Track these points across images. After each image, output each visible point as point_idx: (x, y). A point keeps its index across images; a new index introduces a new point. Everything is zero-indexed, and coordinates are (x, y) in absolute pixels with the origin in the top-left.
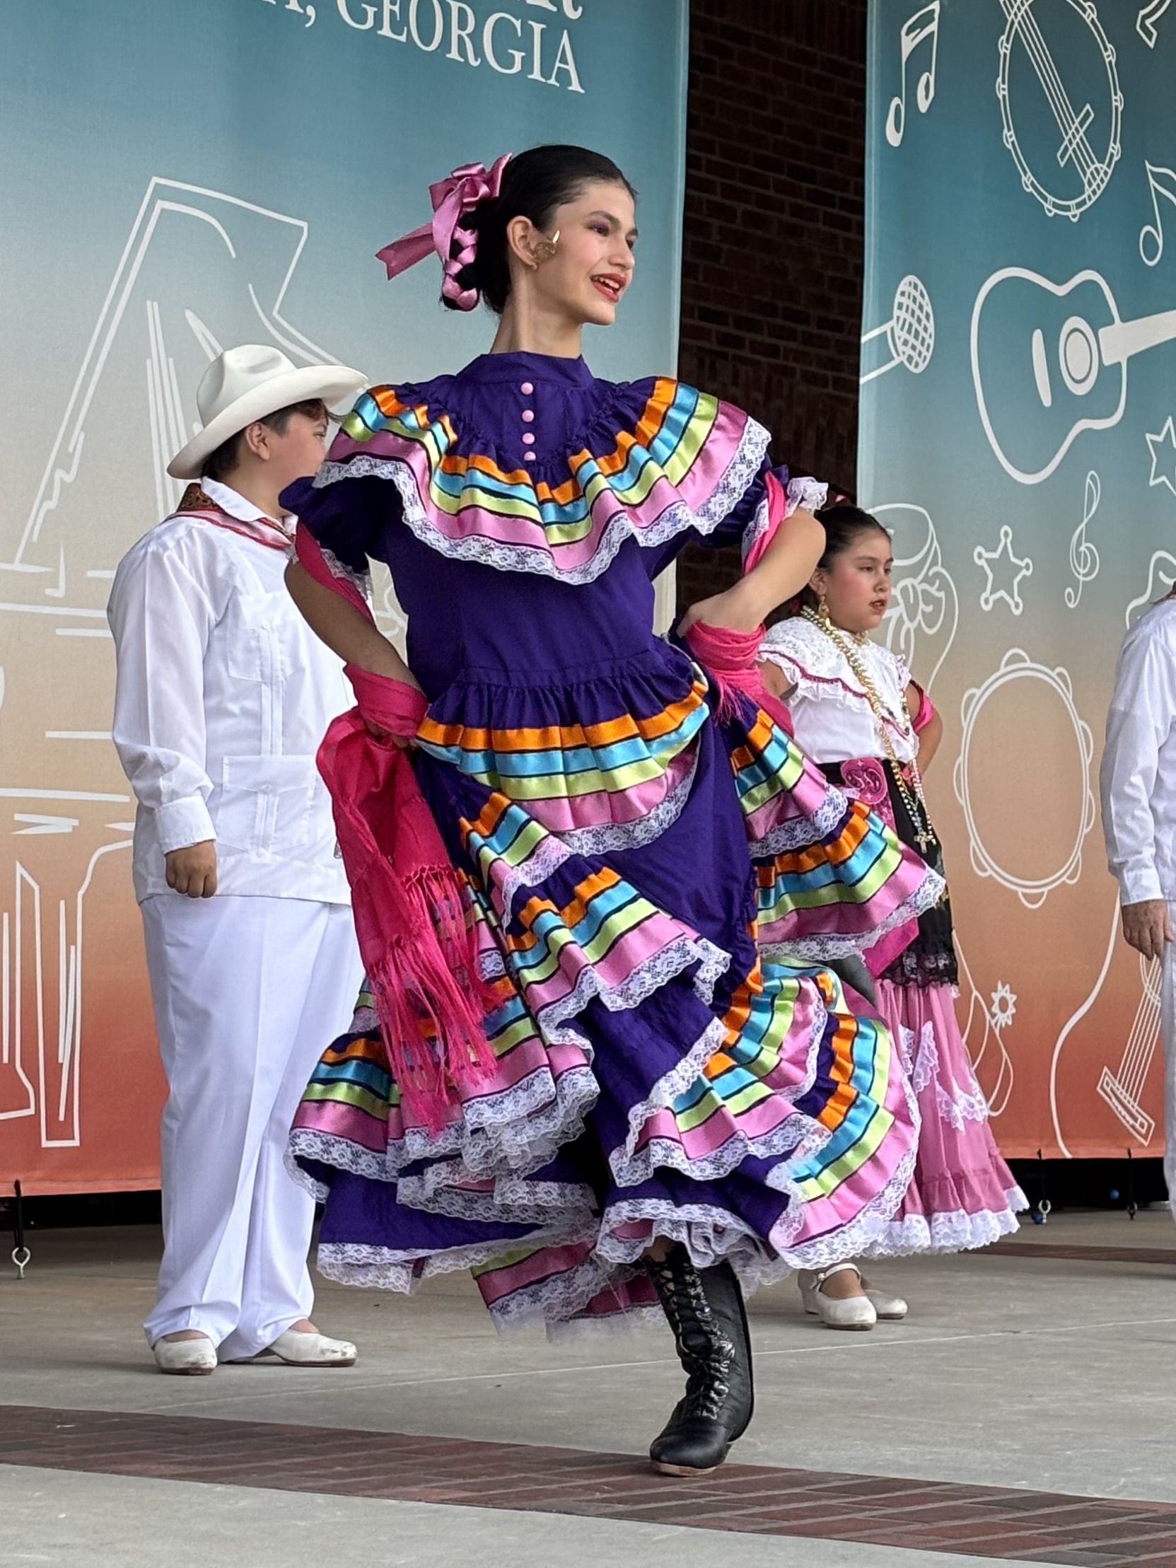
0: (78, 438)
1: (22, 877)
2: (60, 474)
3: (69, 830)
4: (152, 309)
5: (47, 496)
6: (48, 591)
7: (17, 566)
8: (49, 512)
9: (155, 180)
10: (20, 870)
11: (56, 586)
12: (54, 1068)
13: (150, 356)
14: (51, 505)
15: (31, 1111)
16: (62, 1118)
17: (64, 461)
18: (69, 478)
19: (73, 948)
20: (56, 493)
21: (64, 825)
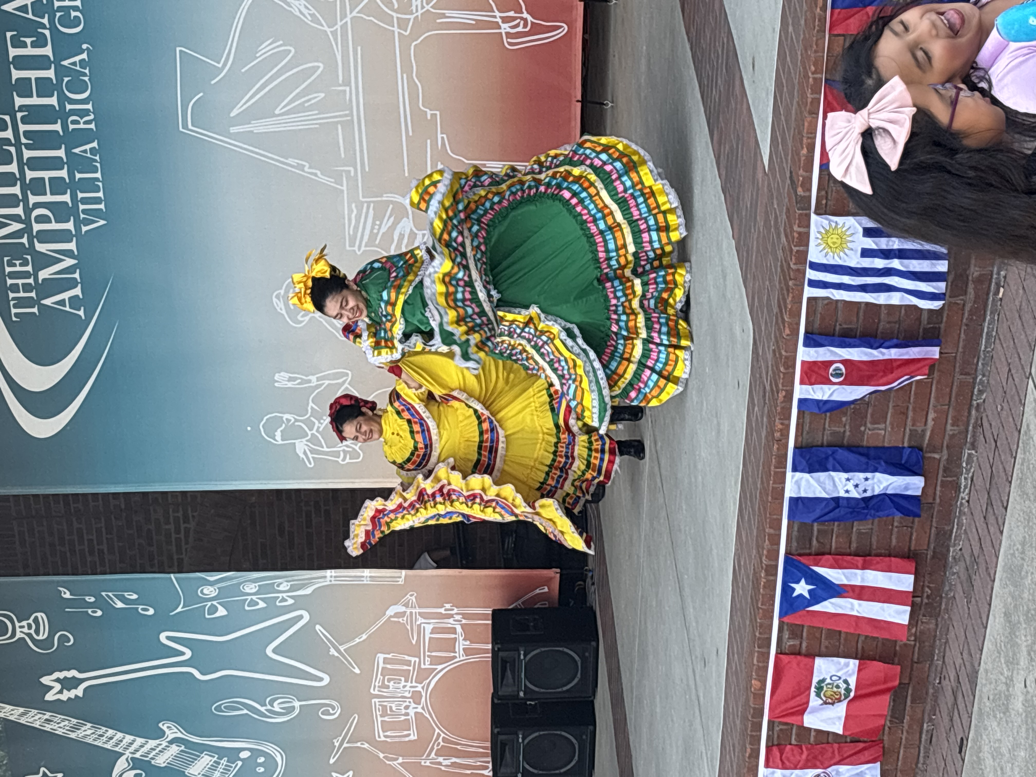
0: (290, 161)
2: (306, 169)
4: (233, 130)
5: (316, 175)
6: (352, 174)
7: (345, 188)
8: (322, 174)
9: (181, 129)
11: (349, 171)
13: (252, 132)
14: (319, 173)
17: (302, 168)
18: (307, 165)
20: (314, 171)
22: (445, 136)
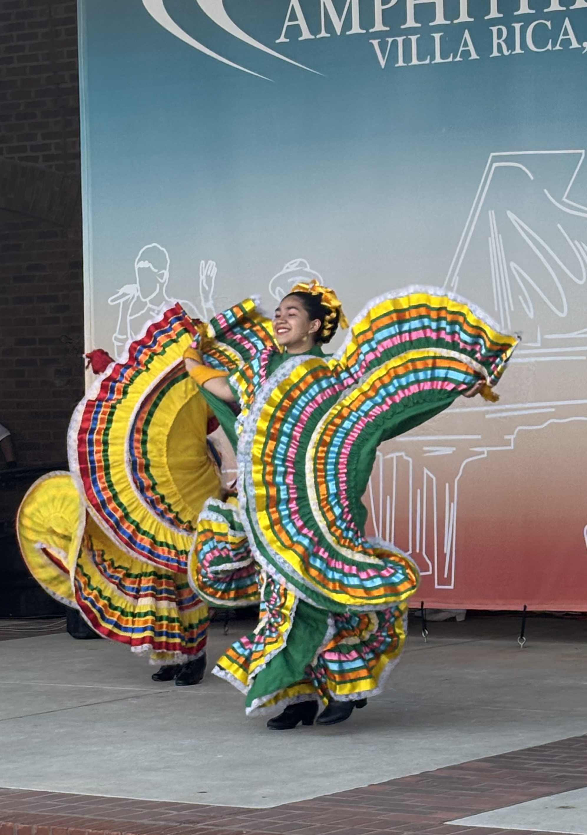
0: (456, 279)
1: (427, 474)
3: (451, 452)
4: (492, 214)
9: (492, 154)
10: (426, 471)
12: (442, 556)
13: (489, 235)
15: (430, 573)
16: (446, 576)
19: (452, 504)
21: (449, 451)
22: (485, 455)
